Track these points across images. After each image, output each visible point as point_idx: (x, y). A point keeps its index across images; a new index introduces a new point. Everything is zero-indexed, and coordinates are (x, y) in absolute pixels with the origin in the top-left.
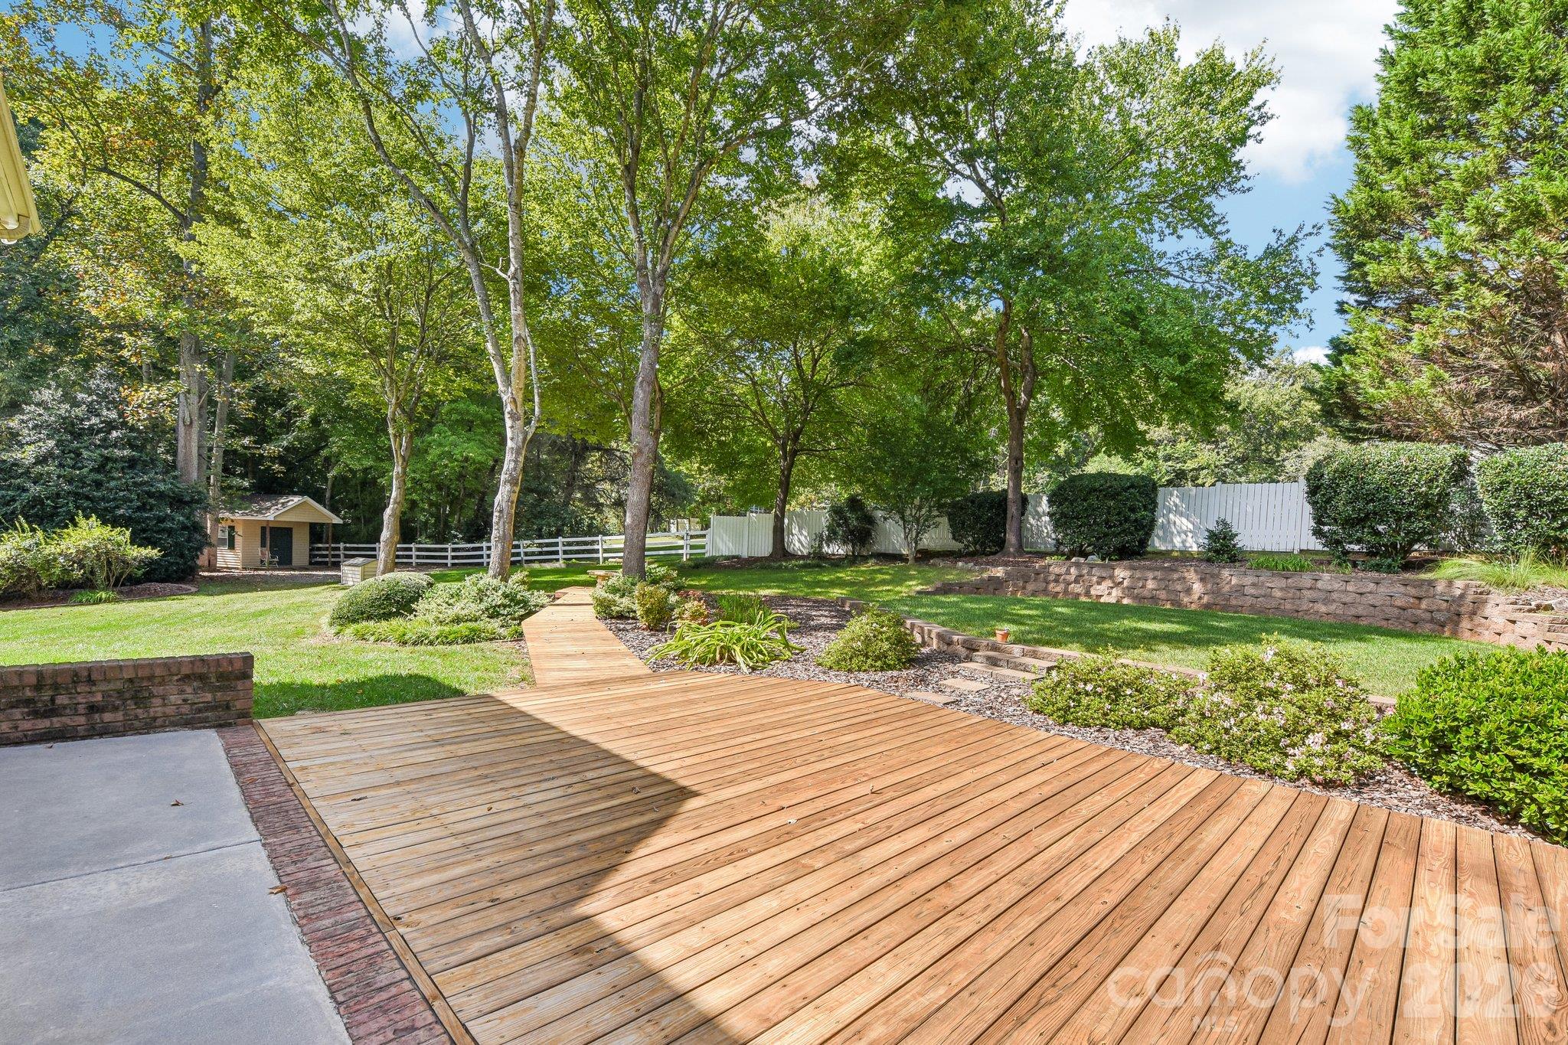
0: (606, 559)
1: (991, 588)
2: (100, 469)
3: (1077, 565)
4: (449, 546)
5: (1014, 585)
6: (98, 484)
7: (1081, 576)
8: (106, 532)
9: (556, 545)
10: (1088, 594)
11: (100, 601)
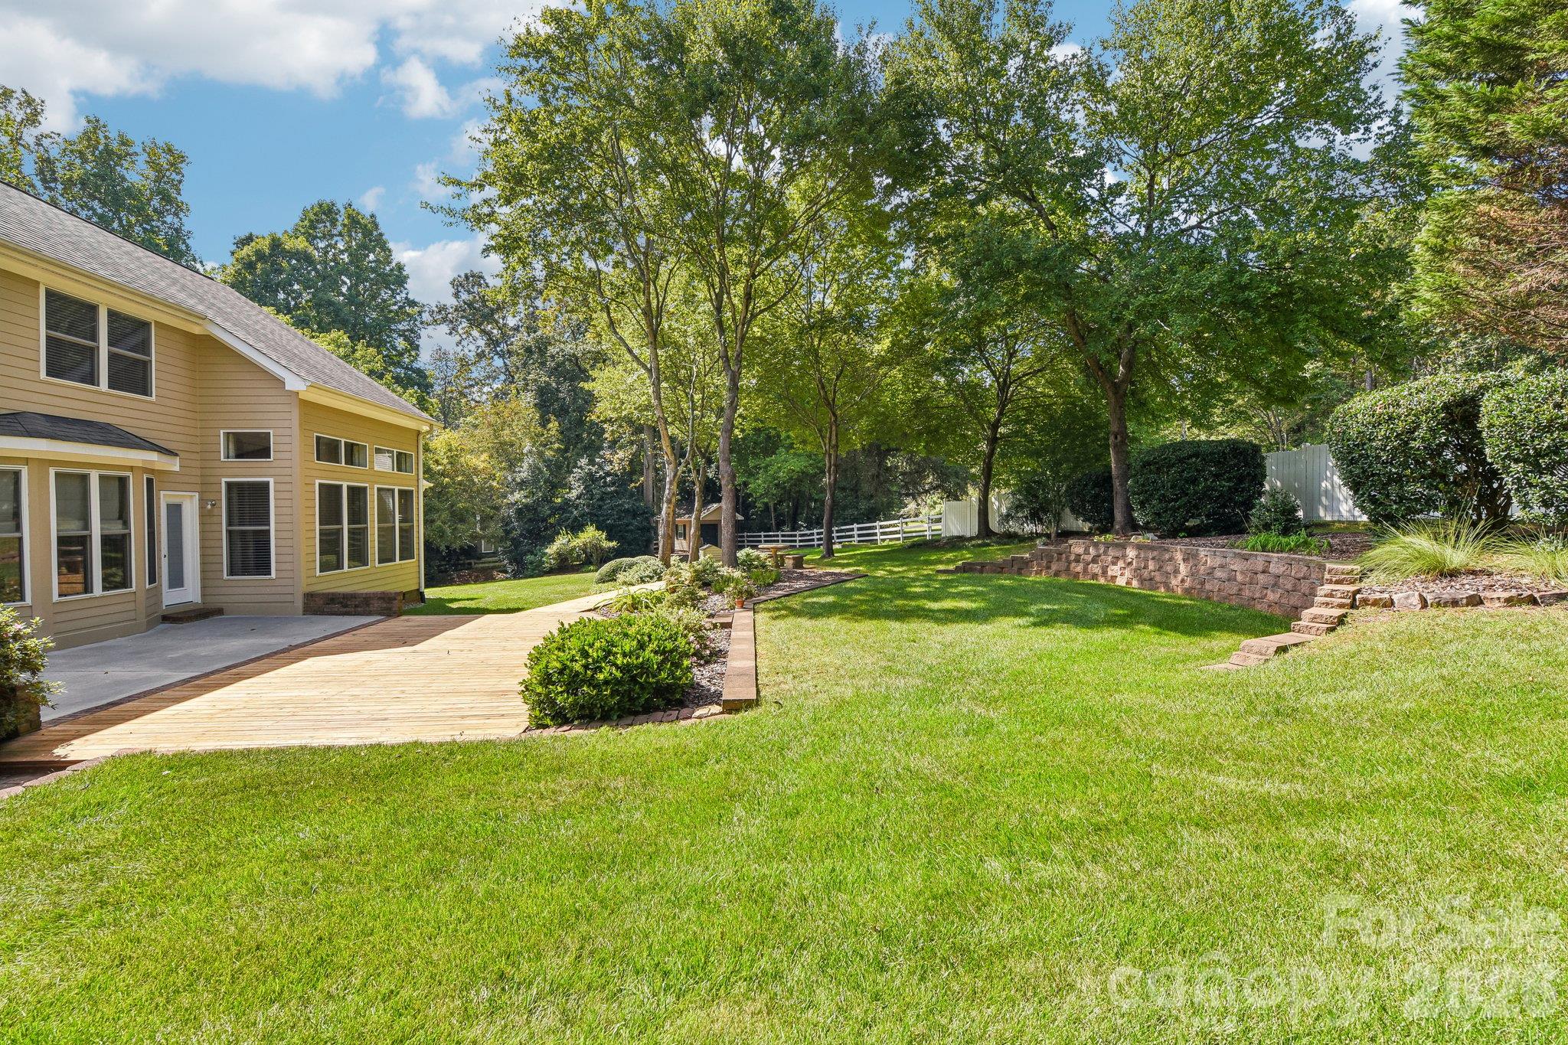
0: (883, 540)
1: (1015, 568)
2: (602, 499)
3: (1096, 545)
4: (798, 533)
5: (1038, 565)
6: (600, 507)
7: (1099, 556)
8: (598, 534)
9: (852, 530)
10: (1104, 573)
11: (590, 571)
